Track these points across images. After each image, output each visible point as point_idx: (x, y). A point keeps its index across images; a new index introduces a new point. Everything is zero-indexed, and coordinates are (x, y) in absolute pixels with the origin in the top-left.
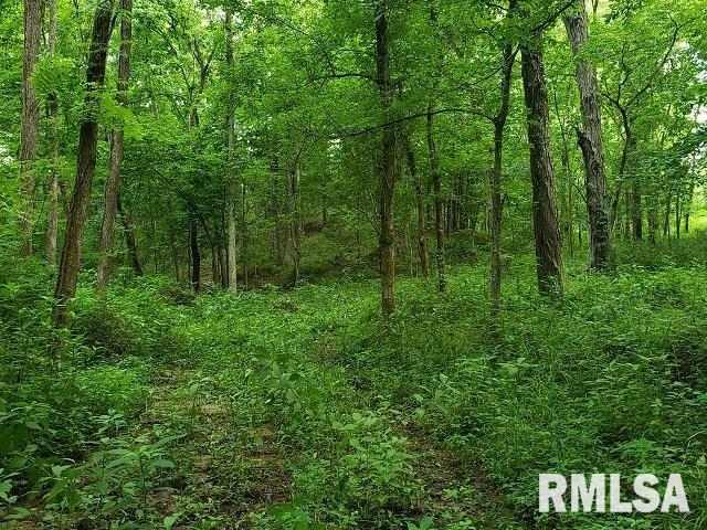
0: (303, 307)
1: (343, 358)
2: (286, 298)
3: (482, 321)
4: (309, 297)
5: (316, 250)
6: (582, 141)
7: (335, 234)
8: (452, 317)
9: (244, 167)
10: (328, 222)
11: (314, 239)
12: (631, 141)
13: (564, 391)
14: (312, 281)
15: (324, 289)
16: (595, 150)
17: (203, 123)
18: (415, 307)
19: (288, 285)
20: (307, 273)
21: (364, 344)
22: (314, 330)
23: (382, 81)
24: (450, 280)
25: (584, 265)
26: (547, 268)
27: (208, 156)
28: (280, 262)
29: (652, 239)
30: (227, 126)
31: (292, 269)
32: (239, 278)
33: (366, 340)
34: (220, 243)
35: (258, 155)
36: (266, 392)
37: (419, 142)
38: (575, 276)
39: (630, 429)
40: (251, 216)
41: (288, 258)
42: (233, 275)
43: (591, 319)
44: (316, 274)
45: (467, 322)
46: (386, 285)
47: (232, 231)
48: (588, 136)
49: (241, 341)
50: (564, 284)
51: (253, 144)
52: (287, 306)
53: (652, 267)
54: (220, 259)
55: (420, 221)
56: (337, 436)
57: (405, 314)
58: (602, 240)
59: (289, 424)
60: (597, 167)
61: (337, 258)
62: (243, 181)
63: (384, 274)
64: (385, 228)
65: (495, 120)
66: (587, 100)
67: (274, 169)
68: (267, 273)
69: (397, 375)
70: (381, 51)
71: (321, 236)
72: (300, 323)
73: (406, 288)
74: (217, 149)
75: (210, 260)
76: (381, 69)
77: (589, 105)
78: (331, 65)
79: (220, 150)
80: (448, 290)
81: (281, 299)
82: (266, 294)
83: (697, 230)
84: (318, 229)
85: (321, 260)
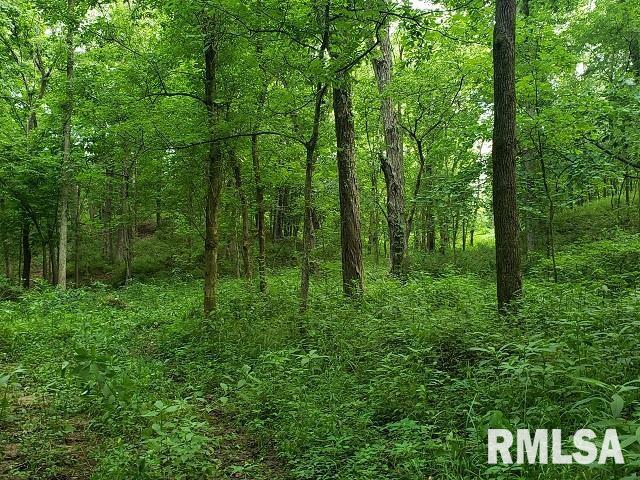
0: (132, 304)
1: (163, 353)
2: (115, 296)
3: (292, 319)
4: (137, 295)
5: (146, 251)
6: (385, 166)
7: (168, 236)
8: (269, 315)
9: (79, 169)
10: (162, 224)
11: (147, 240)
12: (426, 168)
13: (352, 379)
14: (142, 280)
15: (154, 288)
16: (394, 174)
17: (41, 126)
18: (235, 306)
19: (117, 284)
20: (138, 272)
21: (185, 340)
22: (139, 327)
23: (208, 102)
24: (270, 281)
25: (386, 271)
26: (350, 273)
27: (45, 158)
28: (112, 261)
29: (442, 251)
30: (63, 131)
31: (123, 268)
32: (69, 276)
33: (187, 336)
34: (52, 241)
35: (94, 160)
36: (83, 385)
37: (244, 157)
38: (375, 279)
39: (401, 411)
40: (85, 217)
41: (120, 258)
42: (63, 273)
43: (380, 317)
44: (146, 274)
45: (281, 319)
46: (208, 286)
47: (64, 230)
48: (389, 162)
49: (66, 336)
50: (364, 287)
51: (90, 150)
52: (114, 304)
53: (436, 274)
54: (52, 258)
55: (245, 227)
56: (147, 423)
57: (224, 312)
58: (398, 250)
59: (102, 414)
60: (396, 188)
61: (168, 259)
62: (78, 183)
63: (207, 275)
64: (209, 233)
65: (306, 145)
66: (390, 131)
67: (110, 173)
68: (99, 272)
69: (212, 367)
70: (209, 76)
71: (154, 237)
72: (125, 320)
73: (229, 289)
74: (53, 152)
75: (41, 257)
76: (209, 91)
77: (391, 135)
78: (163, 84)
79: (56, 154)
80: (267, 290)
81: (110, 297)
82: (95, 292)
83: (479, 244)
84: (151, 232)
85: (153, 260)
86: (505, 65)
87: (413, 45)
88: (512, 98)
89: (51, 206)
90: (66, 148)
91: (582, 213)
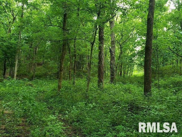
0: (35, 85)
1: (46, 100)
3: (84, 93)
4: (37, 83)
5: (40, 70)
8: (76, 91)
9: (22, 45)
10: (44, 63)
11: (39, 67)
12: (121, 53)
14: (38, 79)
15: (42, 81)
16: (113, 54)
17: (12, 32)
18: (67, 88)
19: (31, 79)
20: (37, 76)
21: (52, 97)
22: (37, 92)
23: (63, 29)
24: (76, 82)
25: (108, 81)
26: (100, 81)
27: (13, 41)
28: (29, 72)
29: (124, 76)
30: (19, 34)
31: (32, 75)
32: (17, 76)
33: (52, 96)
34: (12, 65)
35: (27, 43)
37: (72, 45)
38: (106, 84)
39: (118, 123)
40: (22, 59)
41: (31, 72)
42: (15, 75)
44: (39, 77)
47: (17, 62)
48: (112, 50)
50: (104, 85)
51: (25, 40)
52: (30, 85)
53: (124, 83)
54: (12, 70)
56: (43, 121)
57: (64, 90)
58: (113, 75)
60: (113, 58)
61: (46, 73)
62: (21, 49)
63: (59, 79)
64: (61, 66)
65: (91, 43)
66: (113, 41)
67: (31, 47)
68: (25, 75)
70: (64, 21)
72: (33, 90)
73: (64, 83)
74: (15, 40)
75: (9, 70)
76: (64, 26)
77: (113, 43)
78: (51, 23)
79: (16, 40)
80: (75, 84)
81: (29, 83)
82: (24, 81)
83: (134, 75)
84: (41, 65)
85: (41, 73)
86: (151, 25)
87: (123, 17)
88: (152, 35)
89: (13, 55)
90: (19, 39)
91: (164, 69)
